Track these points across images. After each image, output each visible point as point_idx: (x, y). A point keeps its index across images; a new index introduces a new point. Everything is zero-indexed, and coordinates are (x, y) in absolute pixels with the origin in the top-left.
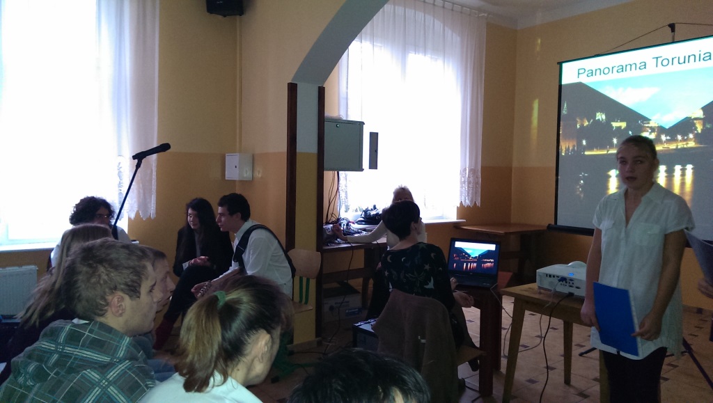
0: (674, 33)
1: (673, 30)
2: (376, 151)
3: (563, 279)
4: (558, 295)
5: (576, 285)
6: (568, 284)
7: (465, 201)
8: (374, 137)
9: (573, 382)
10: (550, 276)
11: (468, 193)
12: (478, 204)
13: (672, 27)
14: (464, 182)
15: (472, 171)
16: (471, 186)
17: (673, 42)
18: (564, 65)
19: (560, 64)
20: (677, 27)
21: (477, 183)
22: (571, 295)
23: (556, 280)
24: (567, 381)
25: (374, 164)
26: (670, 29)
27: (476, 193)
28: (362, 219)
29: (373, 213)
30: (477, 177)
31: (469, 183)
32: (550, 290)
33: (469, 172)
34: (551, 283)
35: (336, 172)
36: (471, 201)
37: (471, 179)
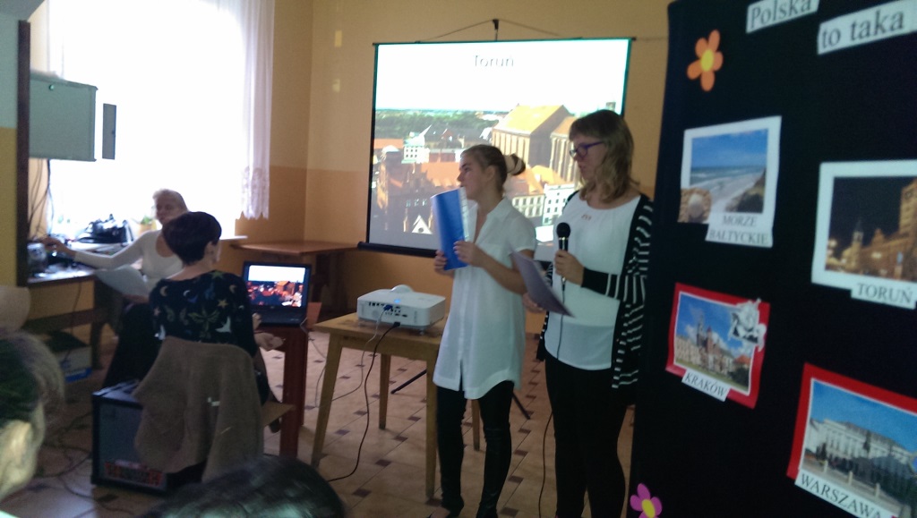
0: (496, 30)
1: (497, 27)
2: (114, 133)
3: (389, 307)
4: (384, 326)
5: (402, 313)
6: (394, 313)
7: (248, 211)
8: (110, 111)
9: (388, 426)
10: (374, 304)
11: (252, 200)
12: (266, 215)
13: (496, 22)
14: (247, 186)
15: (258, 171)
16: (256, 191)
17: (496, 41)
18: (380, 47)
19: (376, 45)
20: (500, 24)
21: (264, 188)
22: (397, 324)
23: (381, 309)
24: (382, 426)
25: (109, 152)
26: (493, 25)
27: (263, 200)
28: (88, 235)
29: (107, 226)
30: (264, 180)
31: (254, 187)
32: (375, 322)
33: (253, 173)
34: (375, 313)
35: (45, 162)
36: (257, 211)
37: (257, 182)
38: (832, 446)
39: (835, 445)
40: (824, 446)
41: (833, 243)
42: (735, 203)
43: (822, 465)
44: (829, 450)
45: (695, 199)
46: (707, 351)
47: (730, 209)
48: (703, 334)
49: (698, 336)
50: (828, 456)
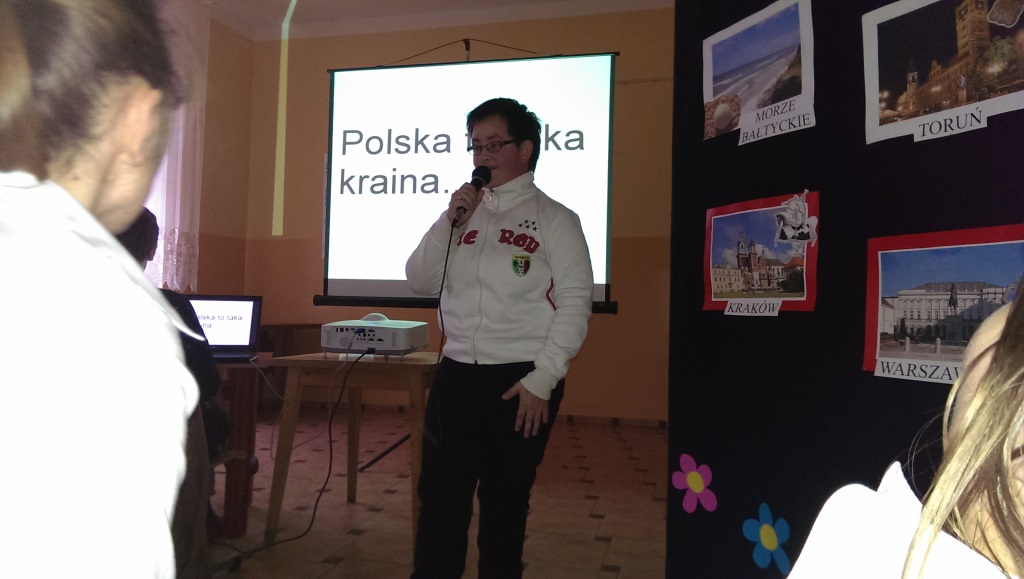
0: (468, 51)
1: (468, 48)
3: (360, 331)
5: (378, 336)
6: (366, 337)
7: (172, 282)
10: (342, 330)
11: (177, 270)
13: (467, 42)
14: (172, 252)
15: (186, 236)
16: (182, 259)
17: (468, 62)
18: (337, 74)
19: (332, 72)
20: (472, 43)
21: (191, 256)
22: (371, 350)
23: (350, 333)
26: (464, 45)
27: (190, 272)
30: (193, 247)
31: (179, 254)
33: (180, 237)
34: (343, 341)
36: (182, 284)
37: (183, 248)
38: (912, 318)
39: (916, 317)
40: (903, 321)
41: (886, 94)
42: (768, 96)
43: (902, 344)
44: (908, 324)
45: (721, 109)
46: (750, 271)
47: (763, 104)
48: (744, 252)
49: (738, 256)
50: (909, 331)
